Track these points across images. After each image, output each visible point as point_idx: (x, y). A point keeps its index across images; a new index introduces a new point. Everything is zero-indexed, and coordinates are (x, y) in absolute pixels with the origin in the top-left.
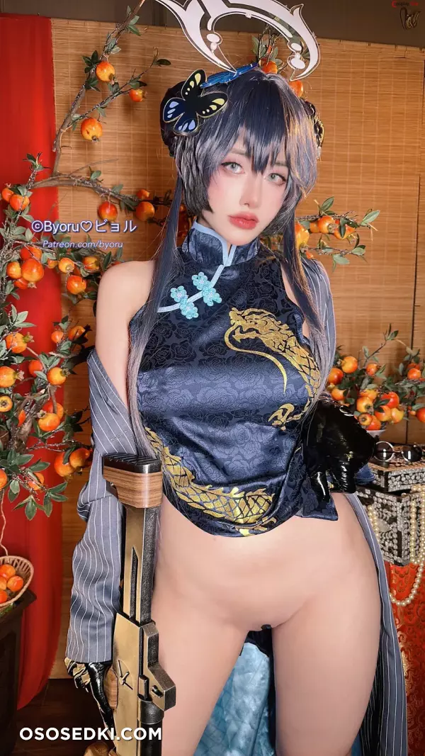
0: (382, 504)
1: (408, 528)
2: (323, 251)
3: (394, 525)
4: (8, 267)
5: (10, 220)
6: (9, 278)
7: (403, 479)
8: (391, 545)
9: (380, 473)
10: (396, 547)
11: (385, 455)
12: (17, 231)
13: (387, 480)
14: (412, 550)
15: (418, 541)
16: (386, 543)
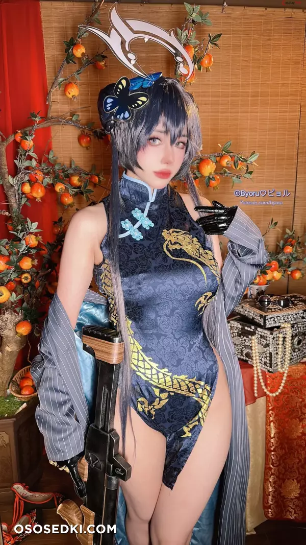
0: (261, 335)
1: (277, 350)
2: (226, 174)
3: (268, 348)
4: (22, 187)
5: (21, 155)
6: (23, 193)
7: (276, 320)
8: (265, 360)
9: (261, 316)
10: (268, 362)
11: (266, 303)
12: (27, 163)
13: (265, 320)
14: (279, 363)
15: (284, 358)
16: (263, 359)
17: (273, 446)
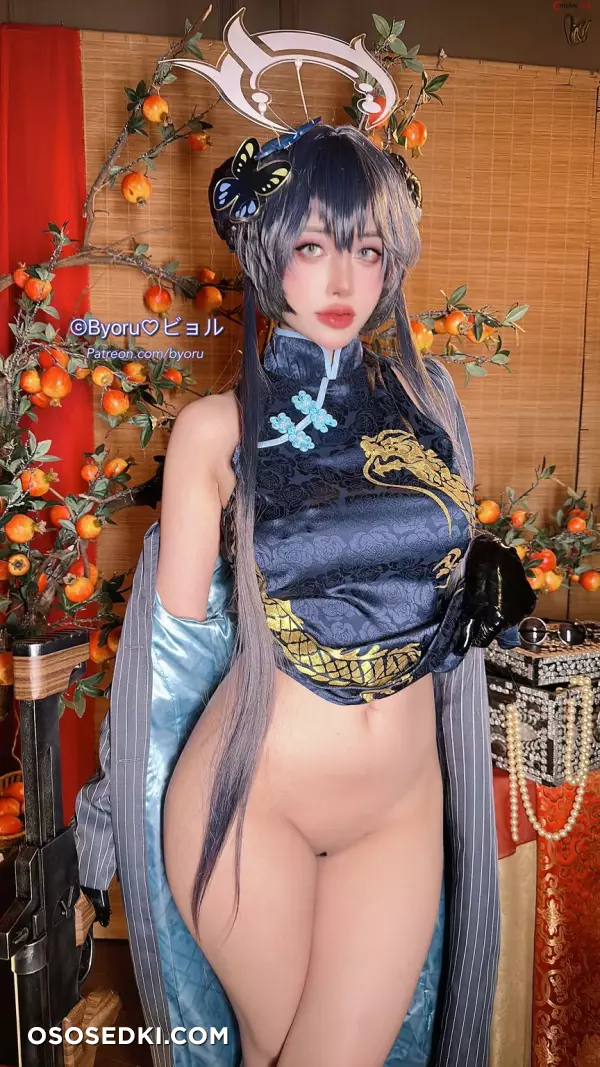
2: (453, 358)
4: (22, 378)
5: (24, 313)
6: (24, 392)
12: (35, 328)
17: (554, 954)
